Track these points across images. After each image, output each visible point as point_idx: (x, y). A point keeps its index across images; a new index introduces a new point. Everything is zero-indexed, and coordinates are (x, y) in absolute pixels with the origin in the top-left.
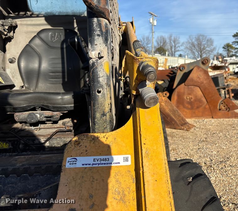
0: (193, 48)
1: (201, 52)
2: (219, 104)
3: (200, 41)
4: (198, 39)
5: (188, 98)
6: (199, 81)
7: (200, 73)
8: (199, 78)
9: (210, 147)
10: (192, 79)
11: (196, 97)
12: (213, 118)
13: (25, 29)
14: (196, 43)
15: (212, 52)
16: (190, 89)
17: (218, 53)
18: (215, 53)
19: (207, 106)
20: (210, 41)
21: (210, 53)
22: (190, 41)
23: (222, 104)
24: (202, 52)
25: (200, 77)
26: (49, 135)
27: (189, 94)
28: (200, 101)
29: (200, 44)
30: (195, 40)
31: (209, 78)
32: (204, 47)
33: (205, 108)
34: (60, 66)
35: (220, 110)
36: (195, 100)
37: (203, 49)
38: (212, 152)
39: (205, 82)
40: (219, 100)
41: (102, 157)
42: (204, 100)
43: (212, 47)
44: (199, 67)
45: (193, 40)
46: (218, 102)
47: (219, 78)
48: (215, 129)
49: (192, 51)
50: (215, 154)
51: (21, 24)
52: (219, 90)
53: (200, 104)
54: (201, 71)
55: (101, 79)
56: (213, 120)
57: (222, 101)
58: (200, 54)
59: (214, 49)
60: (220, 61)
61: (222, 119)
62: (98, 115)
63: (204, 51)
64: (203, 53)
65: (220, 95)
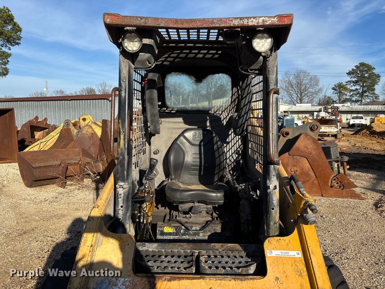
0: (290, 88)
1: (301, 94)
2: (330, 180)
3: (300, 80)
4: (297, 76)
5: (293, 170)
6: (307, 151)
7: (308, 142)
8: (306, 147)
9: (323, 235)
10: (298, 148)
11: (302, 169)
12: (322, 196)
13: (167, 125)
14: (294, 82)
15: (317, 94)
16: (295, 160)
17: (325, 96)
18: (321, 96)
19: (316, 182)
20: (315, 80)
21: (314, 95)
22: (287, 79)
23: (334, 180)
24: (303, 94)
25: (308, 146)
26: (203, 223)
27: (294, 166)
28: (307, 175)
29: (299, 84)
30: (293, 78)
31: (318, 149)
32: (306, 87)
33: (313, 183)
34: (198, 160)
35: (332, 187)
36: (301, 174)
37: (303, 90)
38: (325, 240)
39: (313, 153)
40: (330, 175)
41: (285, 251)
42: (312, 174)
43: (317, 87)
44: (307, 135)
45: (291, 78)
46: (330, 178)
47: (331, 148)
48: (326, 212)
49: (288, 92)
50: (329, 244)
51: (164, 121)
52: (331, 163)
53: (308, 179)
54: (309, 139)
55: (274, 202)
56: (323, 200)
57: (335, 177)
58: (299, 96)
59: (320, 90)
60: (329, 113)
61: (334, 199)
62: (272, 223)
63: (306, 92)
64: (304, 96)
65: (332, 168)
